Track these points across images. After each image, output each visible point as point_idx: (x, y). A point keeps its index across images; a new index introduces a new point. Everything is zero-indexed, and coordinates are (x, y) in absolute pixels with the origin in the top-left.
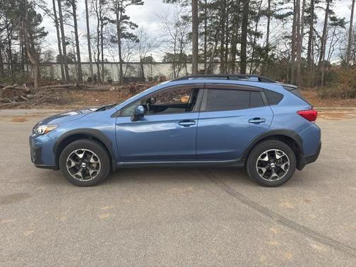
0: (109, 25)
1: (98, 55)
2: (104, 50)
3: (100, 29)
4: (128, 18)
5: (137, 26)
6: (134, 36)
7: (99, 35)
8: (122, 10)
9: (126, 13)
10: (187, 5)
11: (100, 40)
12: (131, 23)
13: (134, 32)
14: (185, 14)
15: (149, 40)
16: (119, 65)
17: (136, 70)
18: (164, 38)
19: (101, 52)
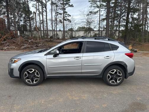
0: (59, 15)
1: (55, 28)
2: (57, 25)
3: (56, 17)
4: (67, 13)
5: (70, 16)
6: (69, 20)
7: (55, 19)
8: (65, 9)
9: (66, 11)
10: (92, 7)
11: (56, 21)
12: (68, 14)
13: (69, 18)
14: (90, 11)
15: (75, 22)
16: (63, 32)
17: (70, 34)
18: (83, 21)
19: (56, 26)
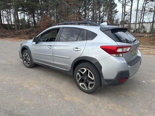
0: (150, 3)
1: (141, 19)
3: (144, 6)
11: (143, 11)
16: (152, 23)
19: (142, 17)
